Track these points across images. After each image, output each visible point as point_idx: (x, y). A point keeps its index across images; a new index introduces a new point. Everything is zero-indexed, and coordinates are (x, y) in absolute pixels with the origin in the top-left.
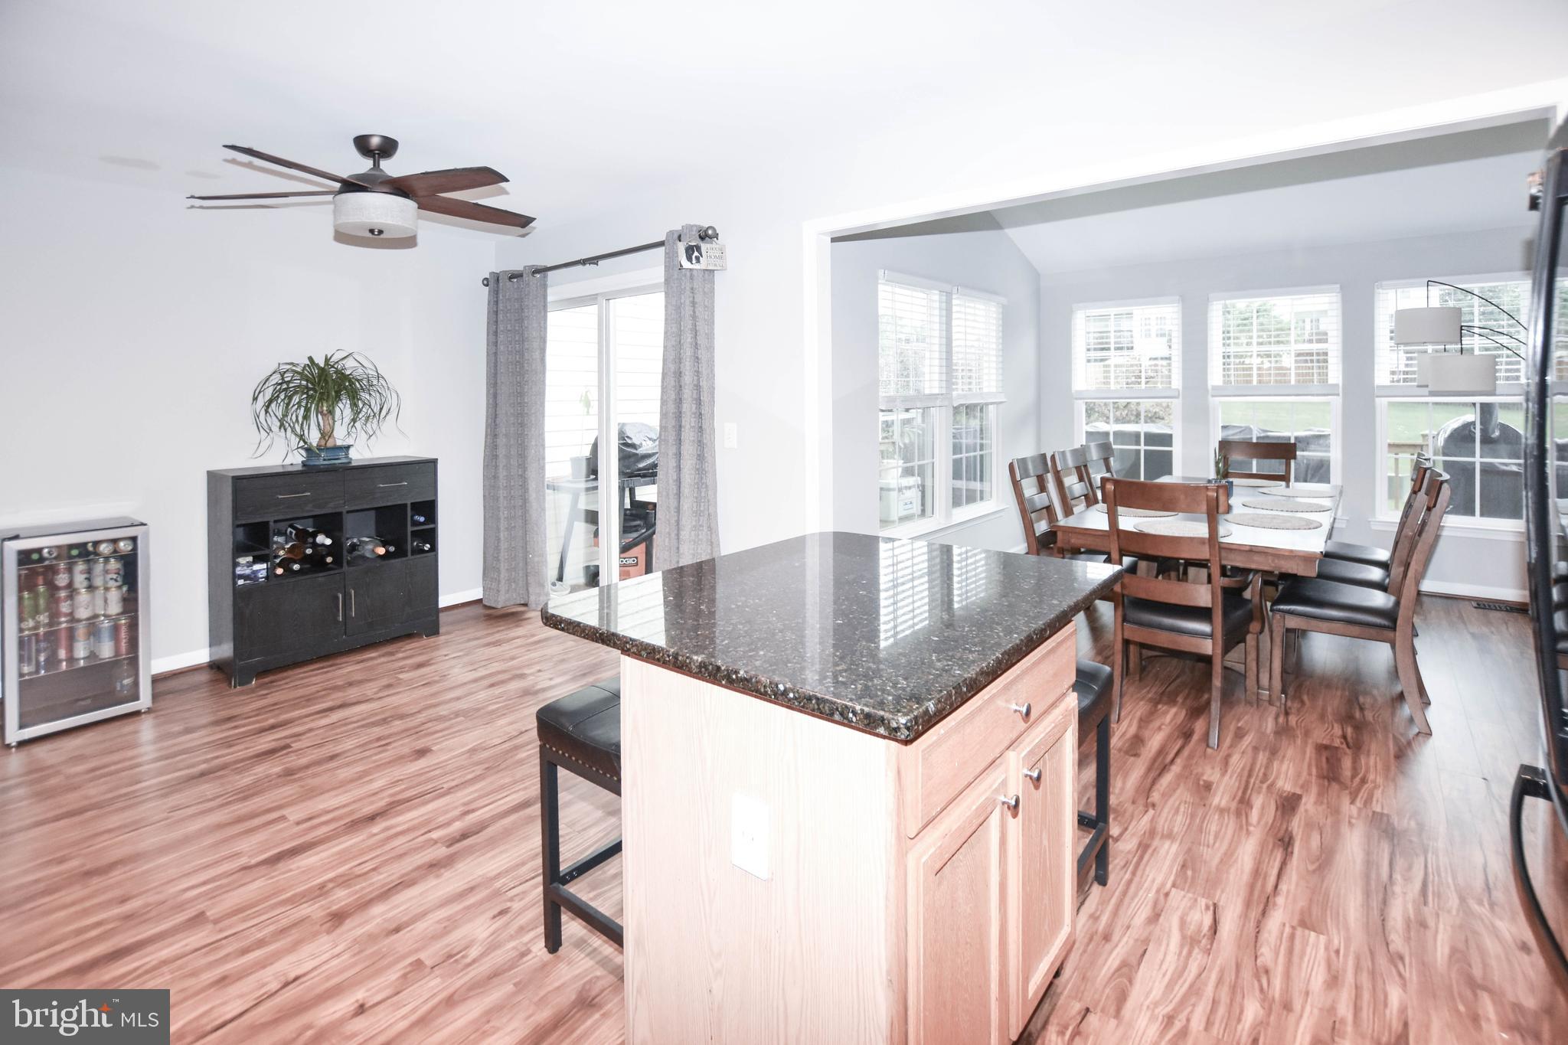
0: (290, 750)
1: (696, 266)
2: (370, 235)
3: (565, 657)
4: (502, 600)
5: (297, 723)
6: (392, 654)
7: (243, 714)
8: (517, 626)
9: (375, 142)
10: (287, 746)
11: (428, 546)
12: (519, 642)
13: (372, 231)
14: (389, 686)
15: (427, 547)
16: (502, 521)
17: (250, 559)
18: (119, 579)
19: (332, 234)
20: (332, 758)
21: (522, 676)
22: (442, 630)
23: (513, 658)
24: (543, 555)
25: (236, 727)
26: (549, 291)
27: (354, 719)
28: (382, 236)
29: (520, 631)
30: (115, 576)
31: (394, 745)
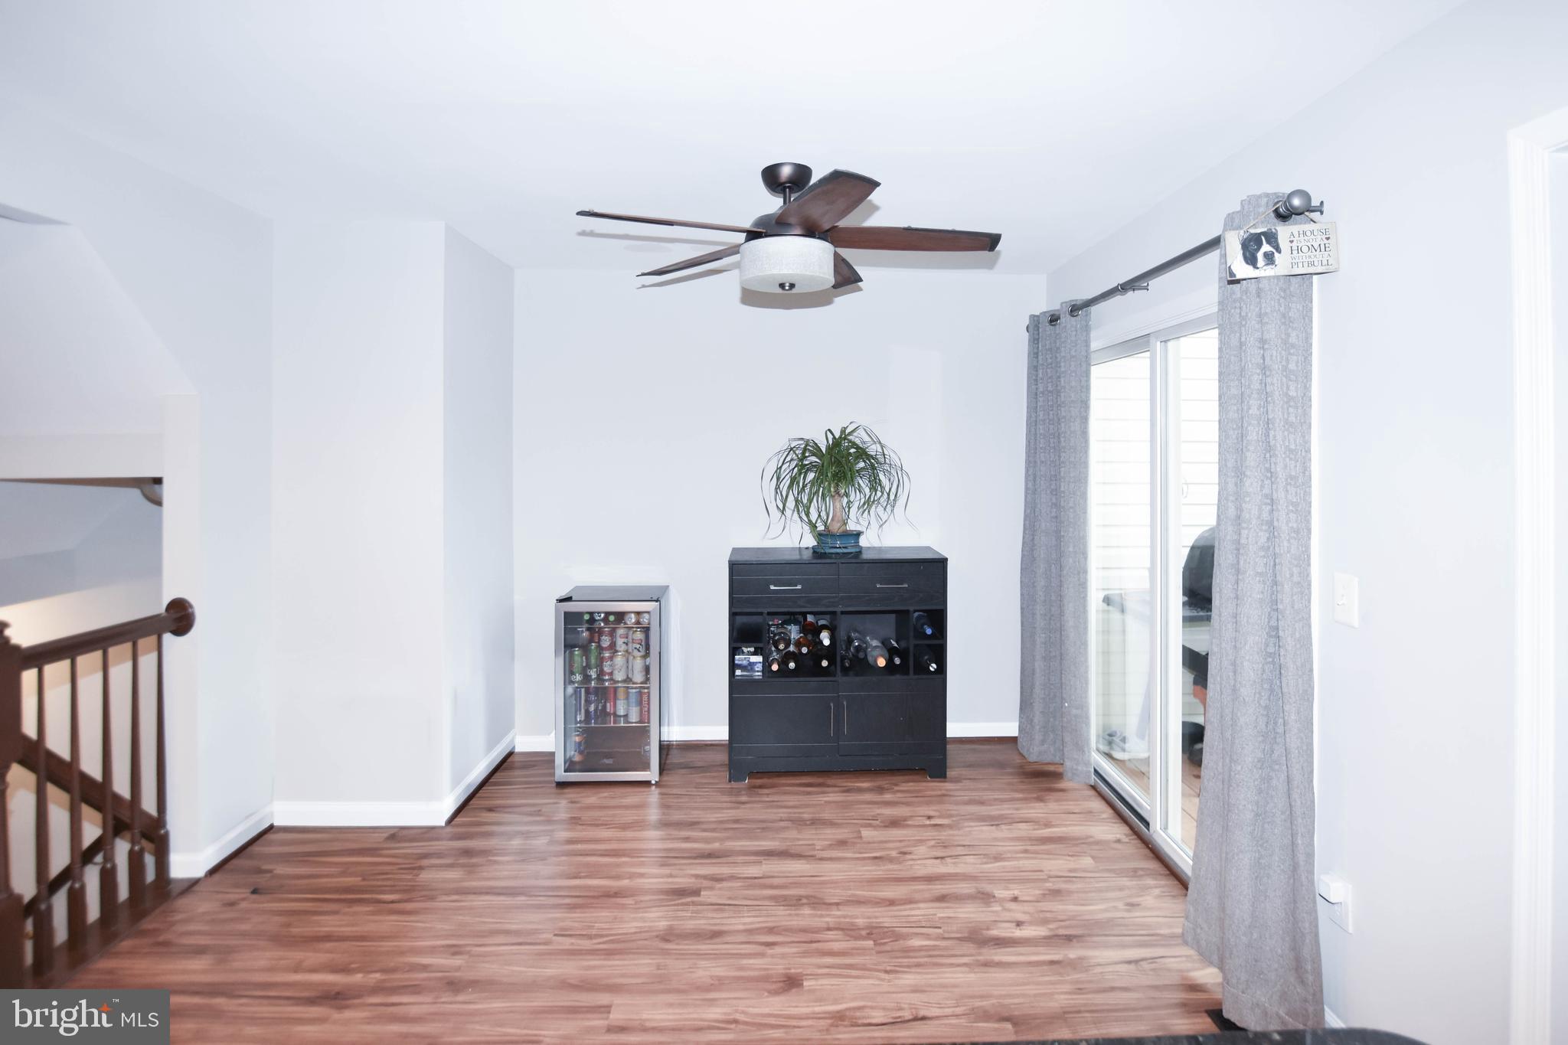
0: (695, 899)
1: (1264, 271)
2: (780, 291)
3: (1063, 886)
4: (1036, 752)
5: (730, 859)
6: (881, 790)
7: (702, 823)
8: (1040, 799)
9: (786, 172)
10: (696, 892)
11: (934, 665)
12: (1023, 829)
13: (782, 286)
14: (842, 843)
15: (933, 667)
16: (1038, 647)
17: (752, 649)
18: (640, 649)
19: (737, 294)
20: (716, 935)
21: (986, 898)
22: (950, 773)
23: (998, 858)
24: (1083, 707)
25: (687, 839)
26: (1093, 334)
27: (776, 881)
28: (794, 291)
29: (1036, 810)
30: (638, 646)
31: (778, 950)
